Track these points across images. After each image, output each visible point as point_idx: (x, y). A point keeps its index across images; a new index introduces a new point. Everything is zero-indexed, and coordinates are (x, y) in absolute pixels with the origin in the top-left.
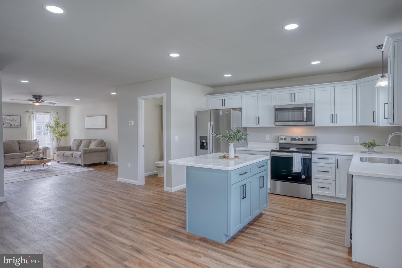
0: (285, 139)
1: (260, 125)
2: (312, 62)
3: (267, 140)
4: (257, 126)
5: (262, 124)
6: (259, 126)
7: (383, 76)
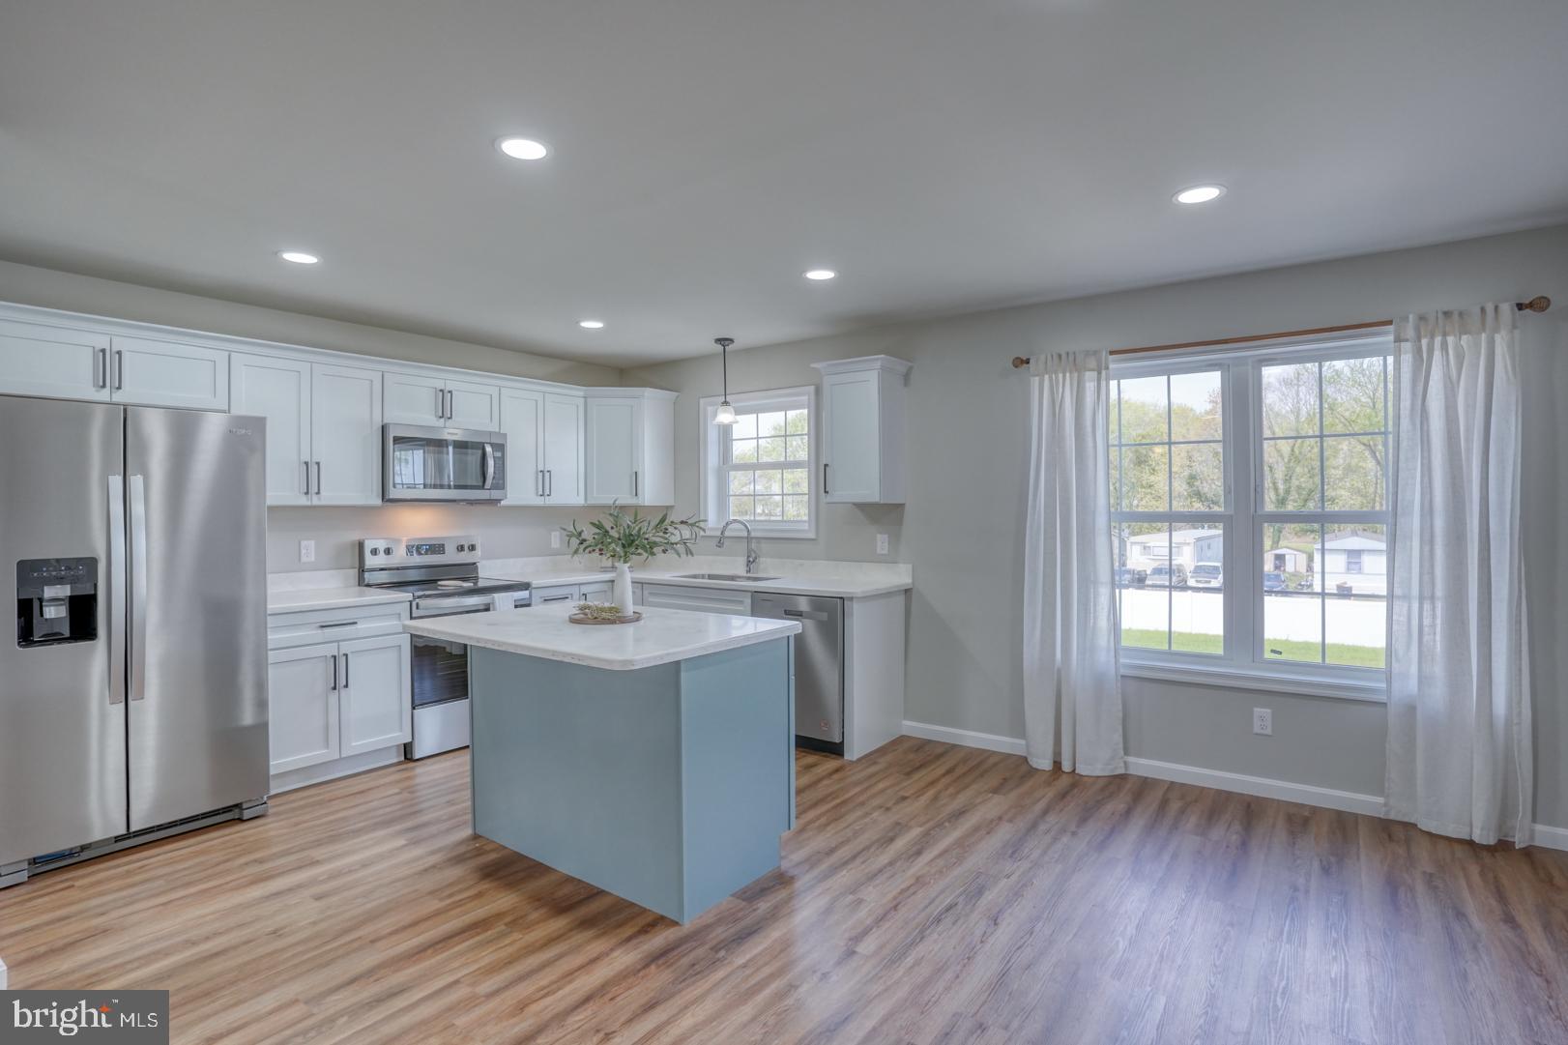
0: (388, 551)
1: (319, 499)
2: (583, 321)
3: (304, 559)
4: (309, 503)
5: (330, 496)
6: (316, 501)
7: (726, 403)
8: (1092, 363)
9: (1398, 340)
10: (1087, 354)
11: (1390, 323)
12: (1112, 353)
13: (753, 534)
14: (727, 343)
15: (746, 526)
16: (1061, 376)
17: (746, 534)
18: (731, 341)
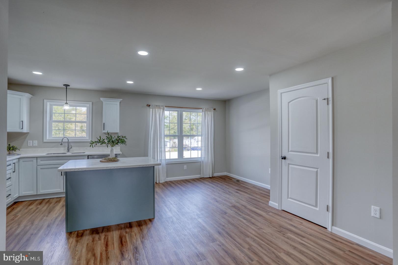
7: (66, 103)
8: (162, 108)
9: (202, 111)
10: (161, 106)
11: (202, 109)
12: (165, 106)
13: (70, 141)
14: (67, 86)
15: (67, 138)
16: (157, 109)
17: (67, 141)
18: (69, 85)
